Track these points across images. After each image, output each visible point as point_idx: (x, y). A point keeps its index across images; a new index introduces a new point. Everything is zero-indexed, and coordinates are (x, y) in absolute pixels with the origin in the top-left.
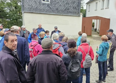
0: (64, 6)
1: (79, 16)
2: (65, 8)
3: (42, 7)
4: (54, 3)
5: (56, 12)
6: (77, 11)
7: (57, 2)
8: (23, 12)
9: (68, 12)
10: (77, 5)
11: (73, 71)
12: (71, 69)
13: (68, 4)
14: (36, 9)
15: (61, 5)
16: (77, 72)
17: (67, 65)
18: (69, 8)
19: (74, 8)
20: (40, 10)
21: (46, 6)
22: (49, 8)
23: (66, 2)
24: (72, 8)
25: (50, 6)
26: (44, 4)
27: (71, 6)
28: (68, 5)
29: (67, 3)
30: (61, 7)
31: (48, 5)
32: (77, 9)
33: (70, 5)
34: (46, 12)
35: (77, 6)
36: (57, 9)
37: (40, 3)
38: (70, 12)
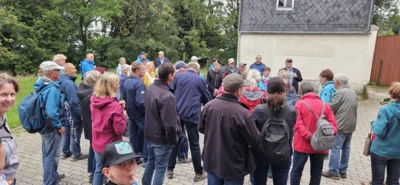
0: (327, 12)
1: (367, 34)
2: (330, 16)
3: (276, 20)
4: (303, 8)
5: (306, 28)
6: (361, 20)
7: (310, 5)
8: (239, 34)
9: (334, 27)
10: (362, 6)
11: (268, 139)
12: (265, 135)
13: (339, 6)
14: (264, 25)
15: (320, 9)
16: (277, 144)
17: (259, 125)
18: (340, 15)
19: (352, 13)
20: (272, 27)
21: (285, 16)
22: (289, 21)
23: (332, 4)
24: (347, 15)
25: (294, 16)
26: (280, 13)
27: (347, 9)
28: (336, 9)
29: (334, 5)
30: (319, 15)
31: (289, 14)
32: (362, 15)
33: (341, 9)
34: (284, 29)
35: (364, 8)
36: (309, 21)
37: (272, 11)
38: (341, 25)
